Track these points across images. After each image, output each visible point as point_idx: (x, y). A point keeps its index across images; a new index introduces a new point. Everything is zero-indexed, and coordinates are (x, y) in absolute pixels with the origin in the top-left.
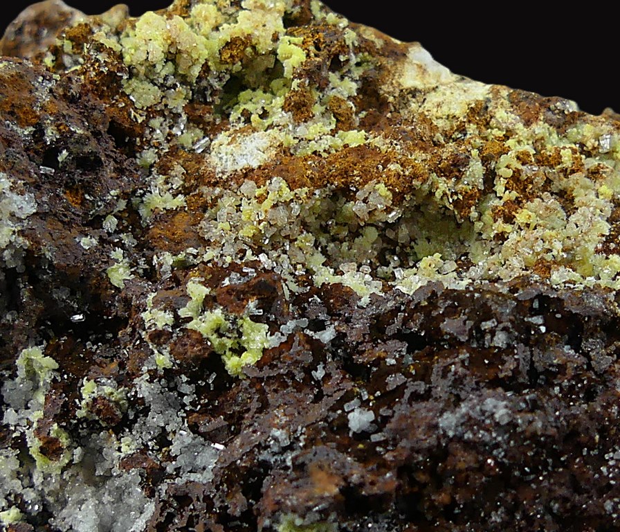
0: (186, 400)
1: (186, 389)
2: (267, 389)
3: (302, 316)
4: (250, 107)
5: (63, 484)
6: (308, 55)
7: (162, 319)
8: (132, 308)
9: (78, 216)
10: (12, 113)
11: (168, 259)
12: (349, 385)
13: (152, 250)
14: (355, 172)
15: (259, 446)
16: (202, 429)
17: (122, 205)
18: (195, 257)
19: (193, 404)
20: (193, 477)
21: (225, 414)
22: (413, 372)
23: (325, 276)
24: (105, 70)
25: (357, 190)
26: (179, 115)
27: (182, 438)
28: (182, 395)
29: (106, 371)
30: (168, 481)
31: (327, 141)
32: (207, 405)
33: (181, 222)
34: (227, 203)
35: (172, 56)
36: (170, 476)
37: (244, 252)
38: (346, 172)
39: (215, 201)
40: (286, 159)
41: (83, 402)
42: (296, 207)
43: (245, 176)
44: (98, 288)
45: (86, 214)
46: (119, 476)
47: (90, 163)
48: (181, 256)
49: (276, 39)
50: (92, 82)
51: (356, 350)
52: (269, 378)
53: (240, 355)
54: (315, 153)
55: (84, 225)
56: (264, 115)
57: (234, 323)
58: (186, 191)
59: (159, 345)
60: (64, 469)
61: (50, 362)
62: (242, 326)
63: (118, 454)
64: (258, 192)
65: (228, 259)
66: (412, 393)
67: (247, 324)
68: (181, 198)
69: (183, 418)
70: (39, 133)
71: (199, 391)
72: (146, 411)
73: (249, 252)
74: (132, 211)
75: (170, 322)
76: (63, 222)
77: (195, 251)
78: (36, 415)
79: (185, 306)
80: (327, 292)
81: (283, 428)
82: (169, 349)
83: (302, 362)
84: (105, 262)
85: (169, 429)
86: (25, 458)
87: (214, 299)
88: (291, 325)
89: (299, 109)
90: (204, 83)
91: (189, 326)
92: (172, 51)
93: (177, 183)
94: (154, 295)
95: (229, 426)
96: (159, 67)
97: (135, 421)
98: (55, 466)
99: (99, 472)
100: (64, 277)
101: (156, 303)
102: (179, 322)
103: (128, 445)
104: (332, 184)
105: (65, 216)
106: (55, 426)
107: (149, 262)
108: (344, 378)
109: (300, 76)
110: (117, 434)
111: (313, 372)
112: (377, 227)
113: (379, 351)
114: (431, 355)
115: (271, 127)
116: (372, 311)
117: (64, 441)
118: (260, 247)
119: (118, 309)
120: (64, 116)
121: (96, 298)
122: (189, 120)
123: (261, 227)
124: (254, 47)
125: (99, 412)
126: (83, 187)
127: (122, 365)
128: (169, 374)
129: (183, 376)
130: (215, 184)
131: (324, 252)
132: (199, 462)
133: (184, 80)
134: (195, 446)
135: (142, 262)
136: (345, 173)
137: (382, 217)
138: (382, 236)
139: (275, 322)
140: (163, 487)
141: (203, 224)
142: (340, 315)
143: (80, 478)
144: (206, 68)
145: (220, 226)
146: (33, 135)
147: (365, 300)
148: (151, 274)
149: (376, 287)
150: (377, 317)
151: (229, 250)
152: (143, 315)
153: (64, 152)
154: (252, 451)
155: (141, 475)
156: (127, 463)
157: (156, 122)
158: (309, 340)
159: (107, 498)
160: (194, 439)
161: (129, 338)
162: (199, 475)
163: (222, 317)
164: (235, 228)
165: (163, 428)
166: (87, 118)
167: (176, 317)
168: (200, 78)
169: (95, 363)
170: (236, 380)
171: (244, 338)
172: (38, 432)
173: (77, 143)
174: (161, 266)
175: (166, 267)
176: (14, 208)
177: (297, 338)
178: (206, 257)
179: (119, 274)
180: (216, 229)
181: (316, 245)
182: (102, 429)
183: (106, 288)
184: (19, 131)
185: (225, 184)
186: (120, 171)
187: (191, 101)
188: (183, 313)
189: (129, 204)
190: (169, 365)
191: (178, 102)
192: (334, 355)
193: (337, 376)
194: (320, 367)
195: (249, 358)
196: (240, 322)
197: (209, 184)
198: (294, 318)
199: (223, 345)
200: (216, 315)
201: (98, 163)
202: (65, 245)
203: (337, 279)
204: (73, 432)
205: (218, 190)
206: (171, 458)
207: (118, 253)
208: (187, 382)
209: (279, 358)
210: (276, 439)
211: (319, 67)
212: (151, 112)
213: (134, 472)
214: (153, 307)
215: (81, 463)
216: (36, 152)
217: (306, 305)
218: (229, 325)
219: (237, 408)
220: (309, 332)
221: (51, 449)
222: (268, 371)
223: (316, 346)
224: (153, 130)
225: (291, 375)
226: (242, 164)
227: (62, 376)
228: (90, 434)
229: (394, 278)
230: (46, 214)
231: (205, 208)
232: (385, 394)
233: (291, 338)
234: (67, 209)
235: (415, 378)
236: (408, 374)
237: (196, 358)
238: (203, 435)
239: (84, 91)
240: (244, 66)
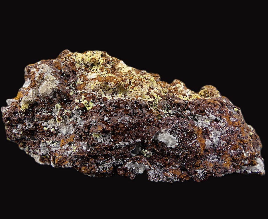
0: (80, 114)
1: (80, 112)
2: (93, 113)
3: (99, 102)
4: (94, 69)
5: (61, 125)
6: (104, 61)
7: (77, 101)
8: (73, 99)
10: (57, 68)
11: (80, 92)
12: (105, 113)
13: (77, 90)
17: (73, 83)
19: (81, 114)
20: (80, 126)
21: (86, 116)
23: (103, 96)
24: (72, 62)
25: (109, 83)
26: (83, 69)
27: (79, 119)
28: (80, 113)
29: (68, 108)
31: (106, 75)
32: (83, 115)
33: (82, 86)
34: (89, 83)
35: (83, 60)
36: (77, 125)
39: (87, 83)
40: (99, 77)
41: (65, 113)
43: (92, 79)
45: (67, 84)
46: (69, 125)
47: (69, 76)
48: (82, 91)
49: (99, 58)
50: (70, 63)
51: (107, 108)
54: (104, 77)
55: (67, 86)
56: (96, 70)
57: (88, 102)
58: (83, 81)
59: (77, 105)
60: (61, 123)
61: (60, 106)
63: (69, 121)
64: (94, 82)
65: (89, 92)
66: (114, 115)
67: (90, 103)
68: (82, 82)
69: (80, 116)
71: (82, 112)
72: (74, 115)
73: (92, 91)
74: (75, 84)
76: (64, 85)
78: (57, 114)
80: (103, 98)
81: (94, 119)
83: (98, 109)
84: (70, 91)
85: (77, 118)
86: (55, 121)
87: (85, 98)
88: (97, 103)
89: (102, 70)
90: (87, 65)
91: (81, 102)
92: (83, 59)
93: (82, 80)
95: (86, 118)
96: (80, 62)
97: (72, 116)
98: (60, 122)
99: (67, 124)
100: (63, 94)
101: (77, 98)
102: (80, 102)
103: (71, 120)
104: (105, 82)
106: (60, 116)
107: (77, 92)
109: (102, 65)
110: (69, 118)
112: (112, 89)
113: (110, 108)
114: (118, 109)
115: (97, 72)
116: (110, 102)
117: (61, 119)
118: (94, 91)
119: (71, 99)
120: (65, 69)
121: (68, 97)
122: (85, 70)
123: (94, 88)
124: (96, 60)
125: (67, 115)
126: (67, 80)
127: (71, 108)
128: (78, 110)
129: (80, 110)
130: (88, 80)
131: (104, 92)
132: (81, 123)
133: (84, 64)
134: (81, 121)
135: (75, 92)
136: (108, 80)
137: (113, 87)
138: (113, 90)
139: (95, 103)
140: (76, 127)
141: (85, 86)
142: (105, 102)
143: (64, 124)
144: (88, 62)
146: (60, 71)
147: (109, 100)
148: (77, 94)
149: (111, 98)
150: (111, 103)
151: (89, 91)
152: (75, 100)
153: (65, 74)
154: (89, 122)
156: (71, 123)
157: (79, 70)
158: (100, 106)
159: (67, 128)
161: (72, 103)
164: (90, 87)
166: (69, 69)
167: (80, 101)
168: (87, 64)
169: (67, 107)
170: (88, 111)
171: (90, 105)
172: (57, 117)
173: (67, 73)
176: (56, 82)
177: (98, 105)
178: (85, 92)
179: (72, 93)
180: (87, 87)
181: (103, 91)
182: (67, 117)
183: (70, 96)
184: (58, 70)
185: (89, 81)
186: (73, 77)
187: (85, 67)
188: (81, 100)
189: (74, 83)
190: (78, 108)
191: (83, 67)
192: (103, 108)
193: (103, 112)
194: (101, 110)
195: (90, 108)
197: (87, 80)
199: (86, 106)
200: (86, 101)
201: (70, 76)
202: (64, 88)
203: (105, 96)
204: (63, 117)
205: (88, 81)
206: (77, 122)
207: (72, 90)
209: (95, 108)
210: (93, 121)
211: (105, 63)
212: (79, 69)
213: (72, 124)
215: (64, 122)
216: (60, 74)
217: (100, 100)
218: (87, 103)
219: (88, 116)
220: (100, 105)
221: (59, 120)
222: (93, 110)
223: (101, 107)
224: (79, 71)
225: (96, 111)
226: (92, 78)
227: (62, 109)
228: (65, 118)
229: (114, 97)
230: (61, 84)
231: (86, 84)
232: (110, 115)
233: (97, 105)
234: (64, 83)
235: (115, 113)
236: (114, 112)
237: (82, 107)
238: (82, 119)
239: (69, 65)
240: (94, 62)
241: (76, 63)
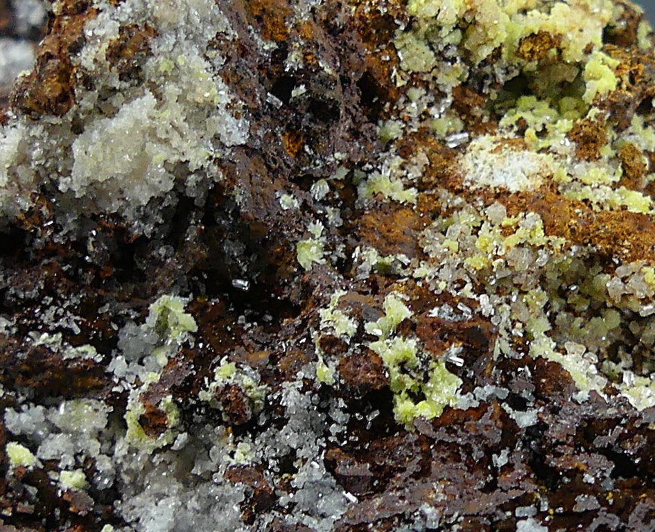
0: (334, 429)
1: (338, 416)
2: (435, 454)
3: (504, 384)
4: (528, 117)
5: (149, 466)
6: (619, 85)
7: (345, 326)
8: (310, 297)
9: (289, 167)
10: (259, 19)
11: (372, 257)
12: (530, 487)
13: (358, 239)
14: (626, 243)
15: (401, 517)
16: (339, 470)
17: (342, 173)
18: (404, 267)
19: (340, 436)
20: (306, 520)
21: (373, 464)
22: (611, 501)
23: (543, 348)
24: (383, 11)
25: (620, 264)
26: (444, 95)
27: (311, 471)
28: (330, 421)
29: (252, 357)
30: (277, 513)
31: (604, 194)
32: (355, 444)
33: (403, 221)
34: (465, 219)
35: (464, 25)
36: (280, 509)
37: (463, 284)
38: (616, 239)
39: (450, 211)
40: (551, 196)
41: (213, 384)
42: (543, 256)
43: (497, 196)
44: (279, 258)
45: (298, 168)
46: (219, 484)
47: (324, 111)
48: (388, 260)
49: (588, 51)
50: (361, 18)
51: (553, 449)
52: (441, 442)
53: (416, 403)
54: (586, 201)
55: (291, 180)
56: (542, 133)
57: (425, 363)
58: (421, 186)
59: (328, 353)
60: (157, 451)
61: (189, 322)
62: (432, 370)
63: (228, 458)
64: (506, 221)
65: (442, 285)
66: (601, 526)
67: (440, 370)
68: (413, 192)
69: (321, 448)
70: (281, 54)
71: (352, 425)
72: (281, 423)
73: (469, 287)
74: (350, 186)
75: (351, 333)
76: (269, 167)
77: (406, 261)
78: (150, 377)
79: (375, 321)
80: (542, 368)
81: (436, 506)
82: (337, 362)
83: (485, 438)
84: (300, 233)
85: (300, 453)
86: (117, 420)
87: (413, 327)
88: (488, 390)
89: (586, 144)
90: (487, 69)
91: (372, 346)
92: (469, 18)
93: (414, 173)
94: (343, 293)
95: (373, 479)
96: (445, 32)
97: (263, 429)
98: (149, 444)
99: (197, 470)
100: (248, 233)
101: (342, 304)
102: (361, 336)
103: (244, 454)
104: (593, 246)
105: (275, 162)
106: (169, 398)
107: (349, 252)
108: (528, 476)
109: (602, 106)
110: (235, 435)
111: (494, 456)
112: (622, 314)
113: (580, 461)
114: (637, 489)
115: (546, 150)
116: (586, 411)
117: (172, 419)
118: (483, 285)
119: (293, 293)
120: (317, 46)
121: (272, 269)
122: (453, 105)
123: (495, 263)
124: (560, 51)
125: (227, 403)
126: (307, 136)
127: (273, 359)
128: (326, 392)
129: (341, 400)
130: (458, 192)
131: (552, 319)
132: (321, 505)
133: (467, 57)
134: (322, 485)
135: (341, 248)
136: (614, 239)
137: (634, 305)
138: (624, 327)
139: (472, 380)
140: (268, 518)
141: (428, 232)
142: (547, 401)
143: (172, 468)
144: (497, 54)
145: (446, 243)
146: (274, 53)
147: (583, 395)
148: (345, 267)
149: (599, 384)
150: (590, 420)
151: (447, 274)
152: (322, 311)
153: (302, 87)
154: (391, 519)
155: (247, 494)
156: (236, 473)
157: (416, 93)
158: (504, 416)
159: (193, 503)
160: (325, 477)
161: (293, 331)
162: (315, 522)
163: (414, 351)
164: (463, 251)
165: (293, 451)
166: (342, 58)
167: (361, 329)
168: (485, 62)
169: (242, 344)
170: (401, 428)
171: (429, 385)
172: (146, 397)
173: (321, 82)
174: (361, 262)
175: (366, 266)
176: (222, 130)
177: (491, 409)
178: (418, 273)
179: (310, 253)
180: (438, 246)
181: (546, 308)
182: (220, 422)
183: (289, 263)
184: (260, 42)
185: (470, 196)
186: (355, 134)
187: (464, 84)
188: (371, 328)
189: (350, 177)
190: (330, 380)
191: (450, 79)
192: (526, 444)
193: (520, 470)
194: (505, 452)
195: (427, 410)
196: (432, 364)
197: (451, 189)
198: (494, 384)
199: (401, 383)
200: (408, 346)
201: (335, 115)
202: (262, 195)
203: (556, 357)
204: (186, 414)
205: (459, 200)
206: (289, 488)
207: (317, 228)
208: (344, 410)
209: (462, 425)
210: (423, 516)
211: (628, 104)
212: (415, 79)
213: (240, 487)
214: (337, 308)
215: (179, 453)
216: (269, 75)
217: (513, 374)
218: (419, 363)
219: (390, 463)
220: (507, 408)
221: (153, 422)
222: (442, 435)
223: (509, 427)
224: (408, 101)
225: (468, 449)
226: (499, 181)
227: (197, 343)
228: (204, 423)
229: (620, 381)
230: (254, 150)
231: (435, 215)
232: (569, 514)
233: (484, 406)
234: (279, 154)
235: (611, 509)
236: (603, 502)
237: (366, 386)
238: (338, 477)
239: (350, 25)
240: (540, 68)
241: (406, 30)
